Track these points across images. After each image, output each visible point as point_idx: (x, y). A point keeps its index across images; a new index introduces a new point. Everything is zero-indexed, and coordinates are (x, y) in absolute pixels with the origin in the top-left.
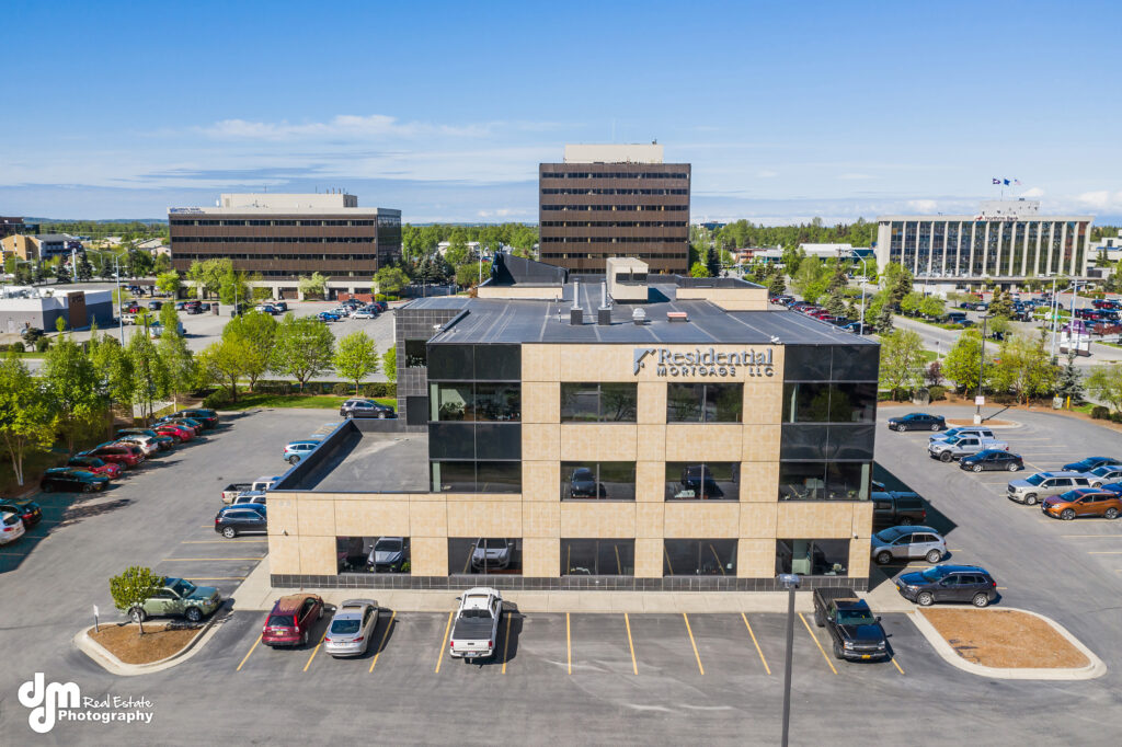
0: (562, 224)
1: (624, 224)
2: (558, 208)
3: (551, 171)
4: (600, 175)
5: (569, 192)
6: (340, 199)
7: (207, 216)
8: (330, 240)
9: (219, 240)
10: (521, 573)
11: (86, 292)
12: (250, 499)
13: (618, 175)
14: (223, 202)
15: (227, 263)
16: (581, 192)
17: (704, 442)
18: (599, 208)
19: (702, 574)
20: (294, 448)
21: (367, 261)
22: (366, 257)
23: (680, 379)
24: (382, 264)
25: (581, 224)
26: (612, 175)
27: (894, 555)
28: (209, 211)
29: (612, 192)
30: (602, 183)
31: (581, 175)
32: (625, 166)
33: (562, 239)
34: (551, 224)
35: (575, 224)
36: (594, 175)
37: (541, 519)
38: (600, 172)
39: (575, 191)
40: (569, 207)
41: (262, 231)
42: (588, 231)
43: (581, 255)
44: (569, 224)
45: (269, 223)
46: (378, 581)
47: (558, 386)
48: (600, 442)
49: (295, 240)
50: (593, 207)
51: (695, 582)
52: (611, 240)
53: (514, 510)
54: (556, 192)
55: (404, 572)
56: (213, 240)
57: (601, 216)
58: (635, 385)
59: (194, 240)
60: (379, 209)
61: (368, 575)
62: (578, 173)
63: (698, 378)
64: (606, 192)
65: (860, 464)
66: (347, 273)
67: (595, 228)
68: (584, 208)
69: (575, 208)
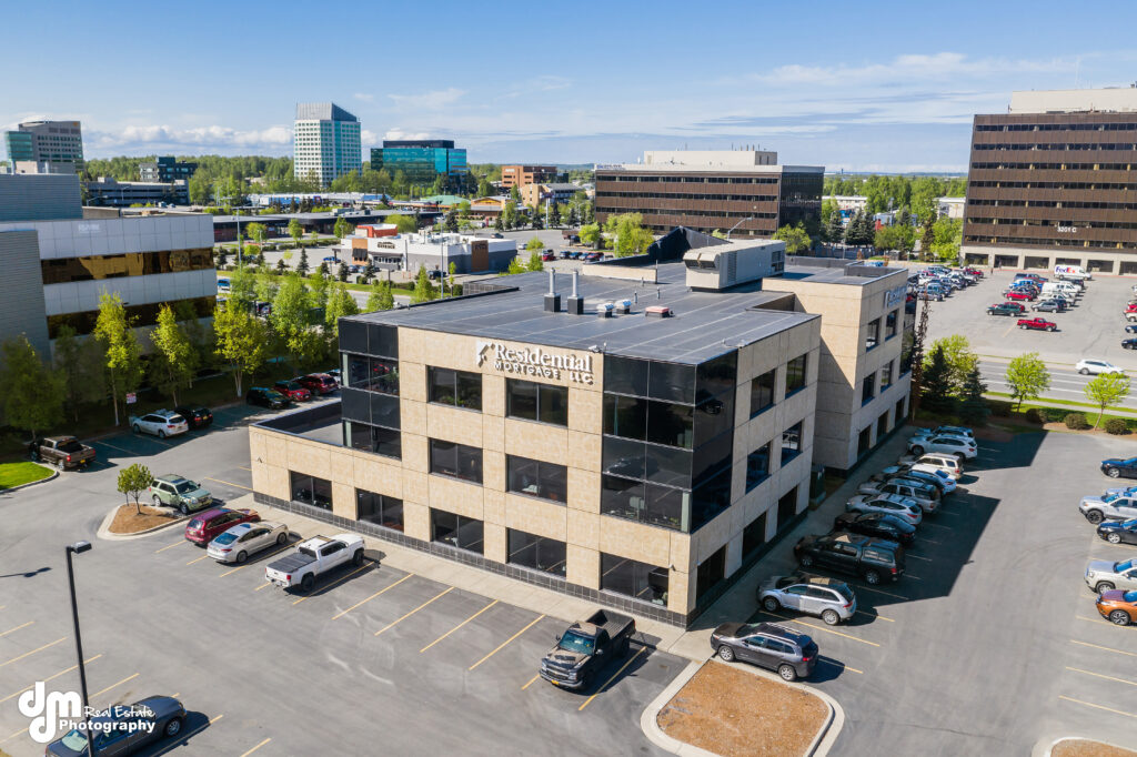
0: (995, 184)
1: (1073, 186)
2: (993, 166)
3: (987, 123)
4: (1048, 128)
5: (1008, 147)
6: (752, 155)
7: (626, 172)
8: (735, 197)
9: (635, 195)
10: (403, 531)
11: (490, 241)
13: (1072, 127)
14: (646, 160)
15: (638, 218)
16: (1023, 147)
17: (536, 440)
18: (1043, 166)
19: (541, 570)
21: (768, 220)
22: (767, 216)
23: (515, 376)
24: (782, 225)
25: (1019, 185)
26: (1064, 128)
27: (783, 603)
28: (629, 167)
29: (1062, 147)
30: (1050, 137)
31: (1024, 128)
33: (993, 202)
34: (981, 184)
35: (1010, 185)
36: (1041, 128)
37: (415, 487)
38: (1050, 123)
39: (1015, 147)
40: (1006, 166)
41: (673, 188)
42: (1026, 194)
43: (1015, 222)
44: (1003, 185)
45: (679, 180)
46: (313, 512)
47: (425, 368)
49: (702, 197)
50: (1037, 166)
52: (1054, 204)
54: (992, 147)
56: (630, 195)
57: (1044, 176)
58: (480, 376)
59: (614, 194)
60: (784, 167)
62: (1021, 125)
64: (1054, 147)
66: (748, 232)
67: (1036, 190)
68: (1024, 166)
69: (1012, 166)
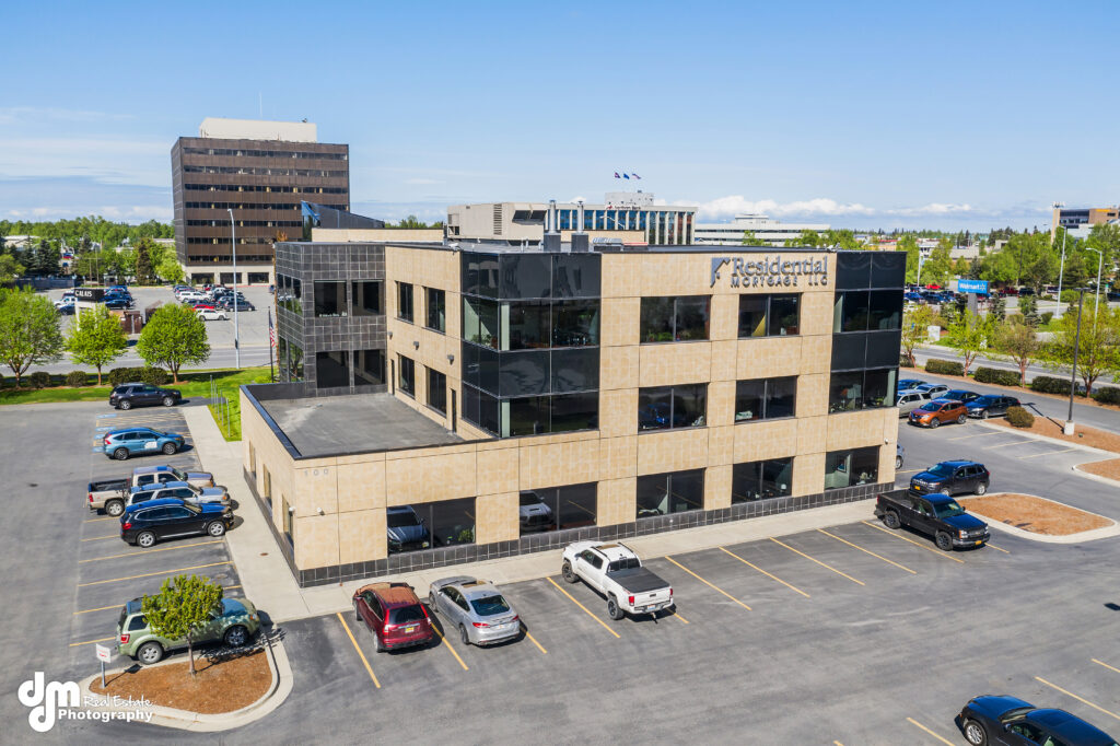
0: (209, 205)
1: (279, 207)
3: (193, 146)
4: (250, 153)
5: (216, 170)
10: (595, 524)
12: (150, 494)
13: (271, 154)
16: (230, 170)
17: (768, 357)
18: (251, 188)
19: (764, 498)
20: (119, 438)
23: (751, 290)
25: (232, 206)
26: (264, 154)
29: (264, 171)
30: (253, 162)
31: (229, 152)
32: (277, 144)
33: (210, 222)
34: (196, 205)
35: (224, 205)
36: (244, 153)
37: (618, 457)
38: (251, 148)
39: (223, 170)
40: (217, 187)
42: (239, 214)
44: (217, 205)
46: (438, 557)
47: (638, 302)
48: (674, 363)
50: (245, 188)
51: (759, 507)
52: (266, 223)
53: (591, 450)
54: (200, 169)
55: (464, 542)
57: (253, 197)
58: (709, 297)
61: (425, 551)
62: (225, 149)
63: (767, 290)
64: (258, 170)
65: (887, 371)
67: (249, 211)
68: (234, 188)
69: (223, 188)
